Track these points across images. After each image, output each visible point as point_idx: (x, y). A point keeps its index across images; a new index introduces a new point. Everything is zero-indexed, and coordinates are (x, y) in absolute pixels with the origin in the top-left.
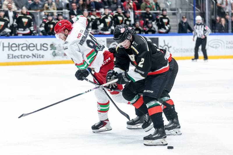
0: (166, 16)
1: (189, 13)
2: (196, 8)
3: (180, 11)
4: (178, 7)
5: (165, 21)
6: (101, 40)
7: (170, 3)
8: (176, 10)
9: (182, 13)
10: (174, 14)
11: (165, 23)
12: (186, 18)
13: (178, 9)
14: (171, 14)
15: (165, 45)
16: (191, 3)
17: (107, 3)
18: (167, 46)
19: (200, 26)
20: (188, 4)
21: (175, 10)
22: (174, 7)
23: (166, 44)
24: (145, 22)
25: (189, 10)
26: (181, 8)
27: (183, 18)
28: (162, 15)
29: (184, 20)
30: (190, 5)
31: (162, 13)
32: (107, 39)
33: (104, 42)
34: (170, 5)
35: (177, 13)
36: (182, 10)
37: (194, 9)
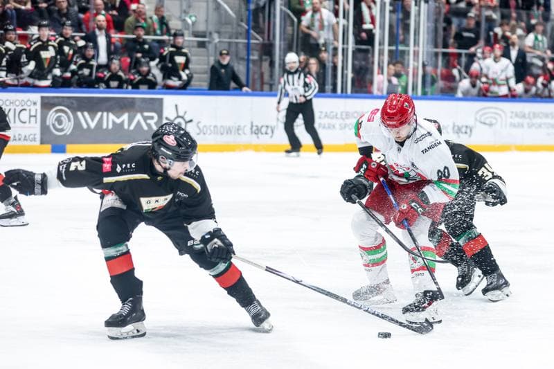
0: (182, 48)
1: (237, 43)
2: (252, 32)
3: (216, 39)
4: (211, 28)
5: (180, 60)
6: (29, 100)
7: (193, 19)
8: (208, 34)
9: (219, 42)
10: (202, 45)
11: (180, 64)
12: (227, 54)
13: (210, 33)
14: (195, 44)
15: (178, 117)
16: (242, 21)
17: (46, 14)
18: (182, 117)
19: (296, 76)
20: (235, 22)
21: (204, 36)
22: (201, 28)
23: (181, 114)
24: (134, 60)
25: (237, 38)
26: (218, 32)
27: (221, 54)
28: (173, 46)
29: (224, 59)
30: (239, 25)
31: (174, 42)
32: (42, 98)
33: (35, 104)
34: (194, 23)
35: (209, 42)
36: (219, 37)
37: (248, 36)
